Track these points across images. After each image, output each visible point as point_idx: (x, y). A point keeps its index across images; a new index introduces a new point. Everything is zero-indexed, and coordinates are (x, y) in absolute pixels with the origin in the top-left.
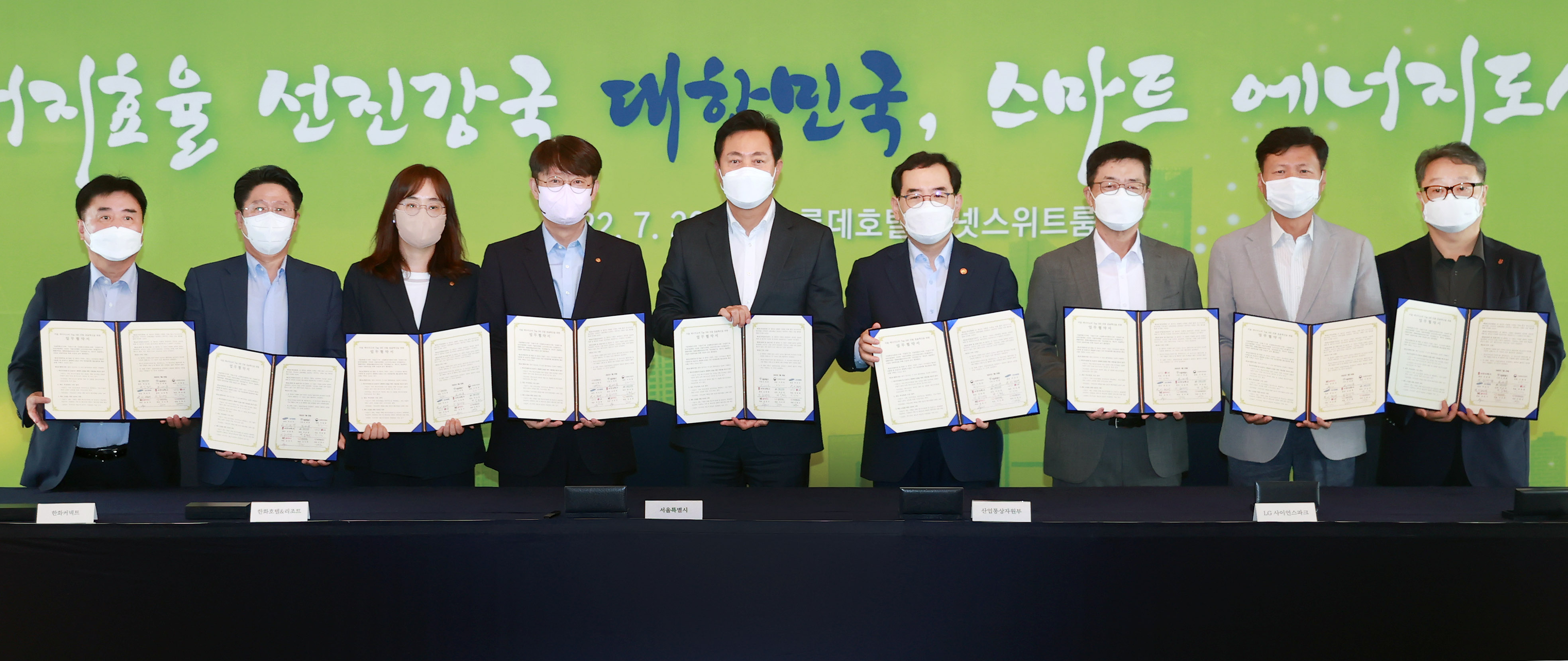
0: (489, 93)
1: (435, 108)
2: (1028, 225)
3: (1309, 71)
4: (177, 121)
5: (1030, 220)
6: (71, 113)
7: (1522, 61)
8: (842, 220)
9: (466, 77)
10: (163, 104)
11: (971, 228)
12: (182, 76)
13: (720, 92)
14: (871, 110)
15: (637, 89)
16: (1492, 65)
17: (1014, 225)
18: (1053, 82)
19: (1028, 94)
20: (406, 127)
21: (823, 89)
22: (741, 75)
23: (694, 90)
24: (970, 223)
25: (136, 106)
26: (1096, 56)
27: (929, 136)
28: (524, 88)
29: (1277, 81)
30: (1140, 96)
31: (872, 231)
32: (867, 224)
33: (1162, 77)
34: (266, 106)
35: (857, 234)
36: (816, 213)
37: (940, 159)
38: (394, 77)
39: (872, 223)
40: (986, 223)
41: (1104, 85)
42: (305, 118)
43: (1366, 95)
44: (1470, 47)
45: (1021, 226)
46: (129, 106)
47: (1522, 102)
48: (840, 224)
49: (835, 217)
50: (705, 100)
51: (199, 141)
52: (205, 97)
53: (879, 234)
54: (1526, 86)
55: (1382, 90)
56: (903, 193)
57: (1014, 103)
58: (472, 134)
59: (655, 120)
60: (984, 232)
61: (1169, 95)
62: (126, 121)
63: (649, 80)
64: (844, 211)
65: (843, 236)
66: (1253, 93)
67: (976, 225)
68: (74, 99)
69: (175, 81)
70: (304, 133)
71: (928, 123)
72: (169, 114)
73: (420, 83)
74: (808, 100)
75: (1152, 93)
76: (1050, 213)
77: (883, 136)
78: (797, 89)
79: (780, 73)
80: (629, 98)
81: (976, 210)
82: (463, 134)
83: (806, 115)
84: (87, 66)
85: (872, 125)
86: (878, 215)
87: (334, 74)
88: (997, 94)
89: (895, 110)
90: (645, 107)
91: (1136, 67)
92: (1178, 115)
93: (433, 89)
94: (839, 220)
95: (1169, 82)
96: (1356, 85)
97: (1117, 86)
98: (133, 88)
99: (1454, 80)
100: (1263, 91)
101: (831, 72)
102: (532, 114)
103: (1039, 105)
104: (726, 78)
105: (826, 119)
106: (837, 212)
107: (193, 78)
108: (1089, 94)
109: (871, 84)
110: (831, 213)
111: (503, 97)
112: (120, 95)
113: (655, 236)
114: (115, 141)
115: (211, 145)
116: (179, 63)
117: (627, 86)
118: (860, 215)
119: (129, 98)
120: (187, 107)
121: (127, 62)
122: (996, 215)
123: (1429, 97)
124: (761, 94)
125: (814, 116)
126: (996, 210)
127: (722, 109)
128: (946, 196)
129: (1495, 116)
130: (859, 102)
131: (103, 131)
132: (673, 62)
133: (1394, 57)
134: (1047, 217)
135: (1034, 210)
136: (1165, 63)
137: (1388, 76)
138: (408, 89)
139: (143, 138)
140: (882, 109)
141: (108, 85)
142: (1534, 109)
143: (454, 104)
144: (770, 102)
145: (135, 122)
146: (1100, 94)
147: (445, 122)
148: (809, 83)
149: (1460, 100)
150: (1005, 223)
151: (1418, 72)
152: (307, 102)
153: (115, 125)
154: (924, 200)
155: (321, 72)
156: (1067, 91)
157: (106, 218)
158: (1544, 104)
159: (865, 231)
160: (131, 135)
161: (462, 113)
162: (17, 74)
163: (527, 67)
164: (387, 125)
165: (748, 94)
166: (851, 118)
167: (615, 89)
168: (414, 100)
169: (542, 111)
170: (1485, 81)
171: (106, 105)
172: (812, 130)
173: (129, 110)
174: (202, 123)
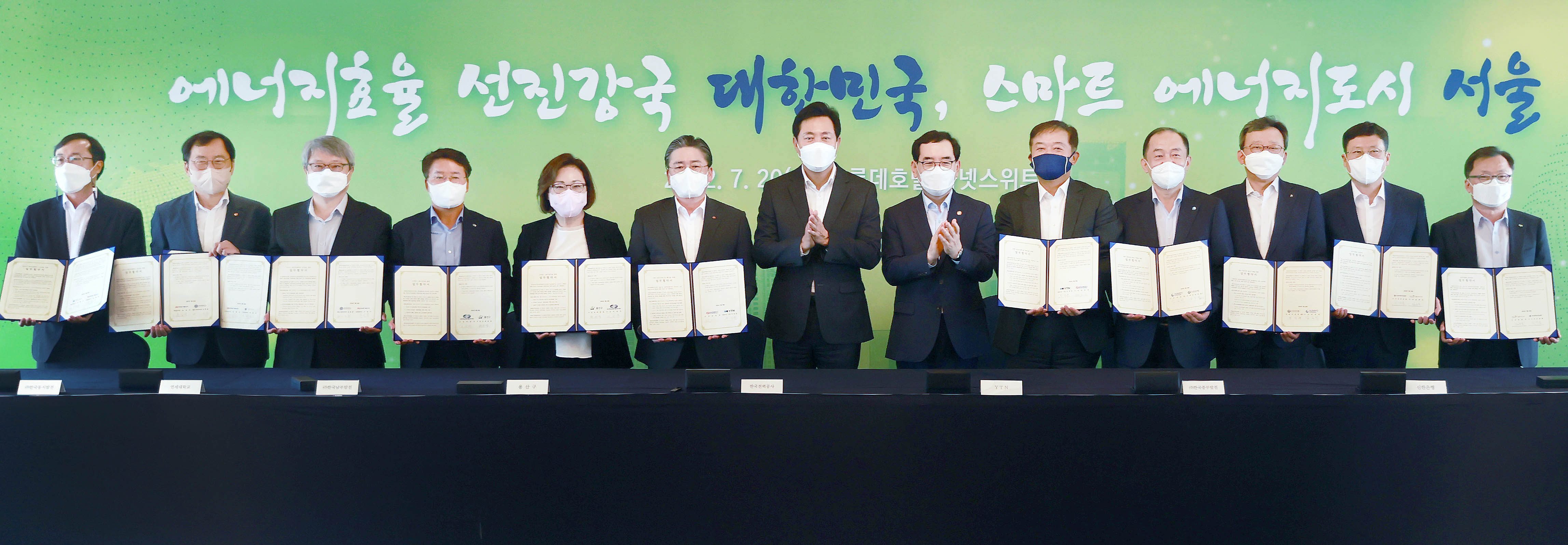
0: (627, 82)
1: (587, 93)
2: (1012, 181)
3: (1207, 74)
4: (398, 101)
5: (1012, 177)
6: (320, 94)
7: (1350, 71)
8: (881, 177)
9: (610, 70)
10: (388, 88)
11: (972, 182)
12: (402, 68)
13: (793, 84)
14: (901, 98)
15: (734, 81)
16: (1331, 73)
17: (1002, 181)
18: (1029, 80)
19: (1012, 88)
20: (566, 106)
21: (867, 83)
22: (808, 72)
23: (775, 82)
24: (971, 179)
25: (368, 89)
26: (1060, 62)
27: (941, 118)
28: (652, 80)
29: (1185, 82)
30: (1090, 91)
31: (901, 184)
32: (897, 179)
33: (1105, 77)
34: (464, 90)
35: (891, 186)
36: (861, 171)
37: (945, 136)
38: (557, 70)
39: (902, 179)
40: (982, 180)
41: (1065, 82)
42: (492, 99)
43: (1247, 92)
44: (1316, 60)
45: (1007, 182)
46: (363, 89)
47: (1351, 99)
48: (878, 180)
49: (875, 174)
50: (783, 90)
51: (414, 115)
52: (419, 83)
53: (907, 186)
54: (1353, 88)
55: (1257, 89)
56: (921, 159)
57: (1002, 94)
58: (614, 112)
59: (746, 103)
60: (980, 186)
61: (1110, 90)
62: (360, 100)
63: (742, 74)
64: (881, 170)
65: (881, 188)
66: (1168, 90)
67: (975, 181)
68: (322, 84)
69: (396, 71)
70: (491, 110)
71: (941, 108)
72: (392, 95)
73: (576, 75)
74: (856, 91)
75: (1098, 88)
76: (1027, 173)
77: (910, 116)
78: (848, 82)
79: (836, 70)
80: (728, 87)
81: (975, 170)
82: (607, 112)
83: (855, 100)
84: (332, 60)
85: (901, 108)
86: (906, 173)
87: (513, 68)
88: (991, 86)
89: (917, 98)
90: (739, 94)
91: (1087, 70)
92: (1116, 104)
93: (586, 79)
94: (877, 176)
95: (1110, 81)
96: (1239, 86)
97: (1074, 83)
98: (366, 76)
99: (1305, 83)
100: (1175, 89)
101: (873, 70)
102: (657, 97)
103: (1020, 96)
104: (797, 74)
105: (869, 104)
106: (877, 171)
107: (410, 70)
108: (1055, 89)
109: (901, 79)
110: (872, 171)
111: (637, 85)
112: (357, 81)
113: (746, 187)
114: (352, 114)
115: (423, 118)
116: (400, 58)
117: (726, 78)
118: (893, 173)
119: (363, 84)
120: (405, 90)
121: (361, 57)
122: (989, 174)
123: (1289, 94)
124: (822, 86)
125: (861, 102)
126: (989, 170)
127: (795, 96)
128: (951, 163)
129: (1333, 109)
130: (893, 92)
131: (343, 108)
132: (759, 62)
133: (1265, 66)
134: (1025, 175)
135: (1016, 170)
136: (1107, 67)
137: (1260, 79)
138: (567, 78)
139: (373, 112)
140: (909, 97)
141: (347, 74)
142: (1359, 104)
143: (601, 90)
144: (829, 91)
145: (368, 101)
146: (1062, 88)
147: (595, 102)
148: (856, 78)
149: (1310, 97)
150: (996, 180)
151: (1282, 77)
152: (494, 87)
153: (352, 104)
154: (935, 166)
155: (504, 66)
156: (1039, 86)
158: (1365, 100)
159: (897, 184)
160: (364, 110)
161: (607, 97)
162: (280, 66)
163: (654, 64)
164: (553, 105)
165: (812, 86)
166: (887, 104)
167: (717, 80)
168: (573, 87)
169: (665, 98)
170: (1327, 84)
171: (346, 88)
172: (860, 113)
173: (361, 92)
174: (416, 102)
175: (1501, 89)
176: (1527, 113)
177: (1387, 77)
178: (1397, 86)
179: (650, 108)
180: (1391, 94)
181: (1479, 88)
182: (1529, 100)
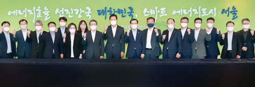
0: (83, 11)
1: (77, 13)
3: (181, 10)
4: (45, 14)
6: (32, 13)
7: (206, 9)
9: (81, 9)
10: (44, 12)
15: (101, 11)
16: (202, 10)
18: (151, 11)
19: (148, 12)
20: (73, 15)
21: (124, 11)
22: (114, 9)
23: (108, 11)
24: (141, 27)
26: (156, 8)
27: (136, 17)
28: (88, 11)
29: (177, 11)
30: (162, 12)
34: (56, 13)
37: (136, 20)
38: (72, 9)
44: (200, 7)
51: (48, 17)
52: (49, 12)
54: (206, 12)
55: (190, 12)
56: (131, 23)
58: (81, 16)
59: (103, 15)
61: (165, 12)
63: (103, 10)
66: (175, 12)
68: (33, 12)
69: (45, 10)
71: (136, 15)
73: (75, 10)
74: (122, 13)
77: (131, 17)
79: (119, 9)
84: (34, 8)
85: (130, 15)
88: (145, 12)
89: (132, 14)
90: (102, 13)
91: (161, 9)
92: (166, 15)
93: (77, 11)
96: (187, 12)
97: (159, 11)
98: (40, 10)
99: (198, 11)
101: (125, 9)
102: (88, 14)
103: (150, 13)
104: (112, 10)
105: (124, 15)
106: (125, 26)
107: (47, 9)
108: (156, 12)
109: (130, 11)
111: (85, 12)
114: (38, 17)
115: (49, 17)
116: (46, 7)
121: (39, 7)
123: (195, 13)
124: (116, 12)
126: (144, 26)
127: (111, 13)
130: (128, 13)
131: (36, 14)
132: (106, 8)
133: (191, 8)
136: (165, 9)
137: (190, 10)
141: (37, 10)
142: (207, 15)
143: (79, 13)
147: (78, 15)
148: (122, 11)
149: (199, 13)
151: (194, 10)
152: (61, 12)
155: (63, 9)
156: (153, 12)
157: (5, 26)
160: (40, 16)
162: (26, 9)
163: (88, 8)
164: (71, 15)
165: (115, 12)
166: (127, 15)
167: (99, 11)
168: (74, 12)
169: (90, 14)
170: (202, 11)
171: (37, 12)
172: (123, 16)
173: (39, 13)
174: (48, 15)
175: (231, 12)
176: (236, 16)
177: (212, 10)
178: (214, 12)
179: (87, 16)
180: (213, 13)
181: (227, 12)
182: (236, 14)
